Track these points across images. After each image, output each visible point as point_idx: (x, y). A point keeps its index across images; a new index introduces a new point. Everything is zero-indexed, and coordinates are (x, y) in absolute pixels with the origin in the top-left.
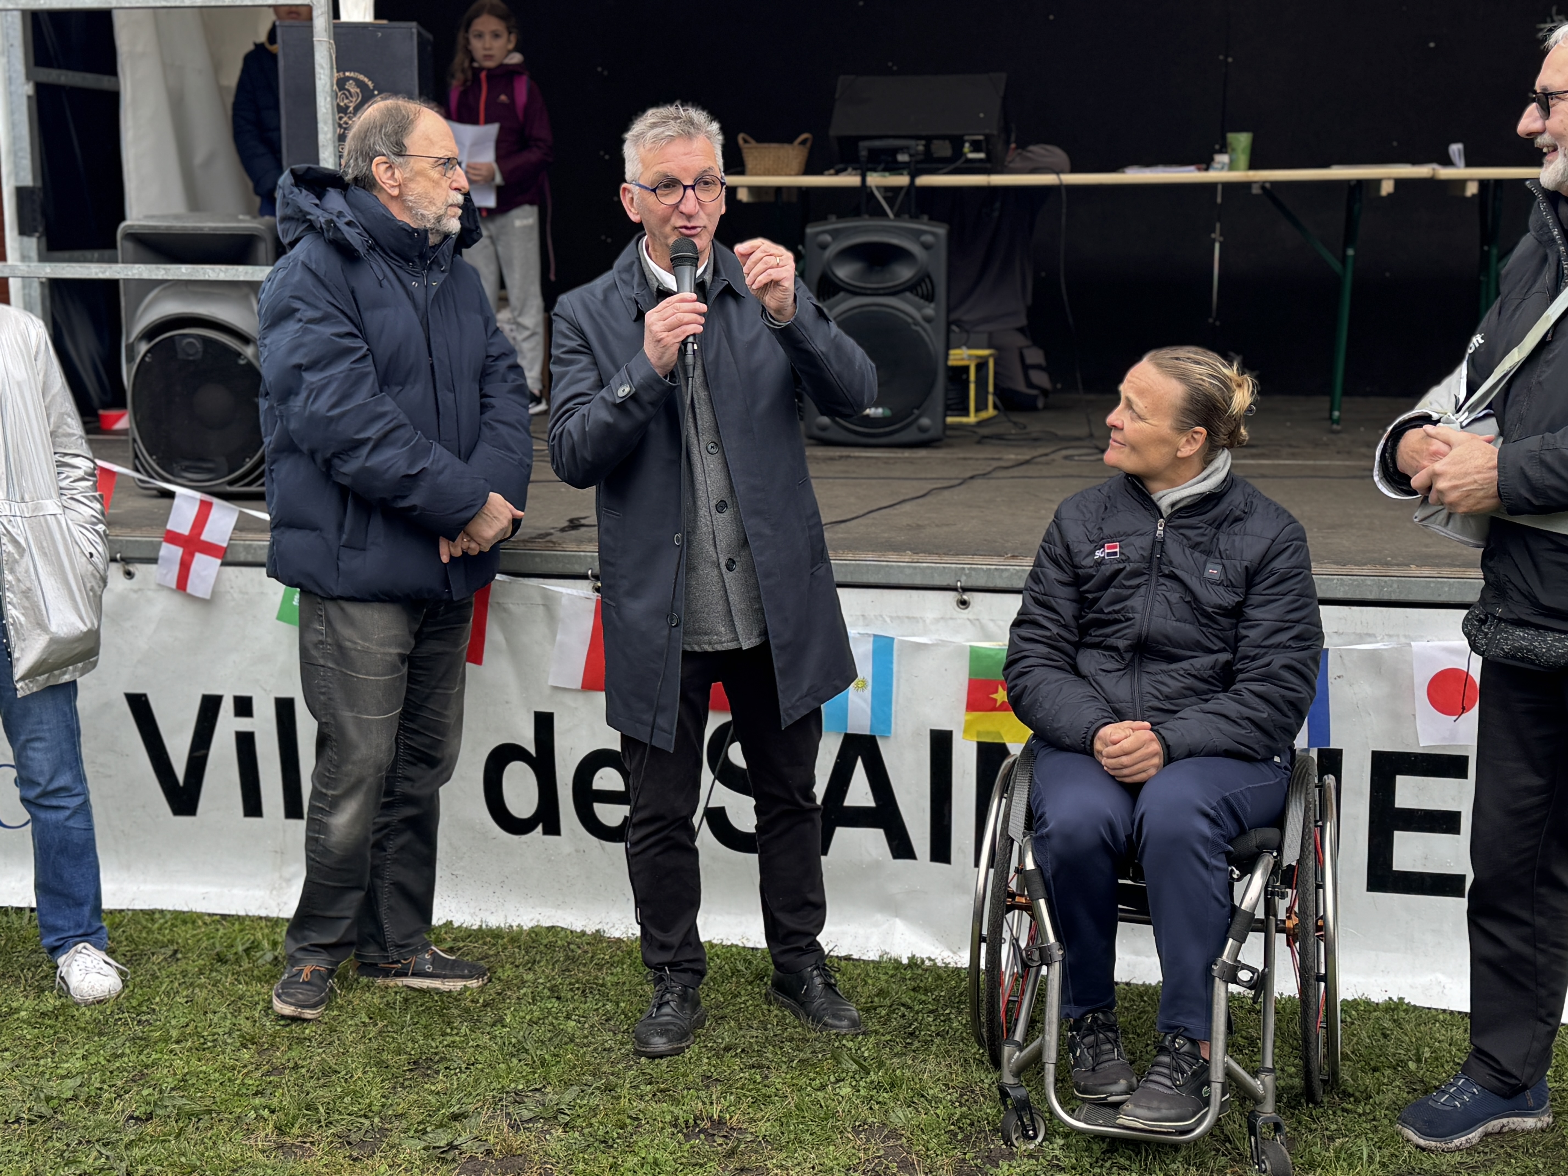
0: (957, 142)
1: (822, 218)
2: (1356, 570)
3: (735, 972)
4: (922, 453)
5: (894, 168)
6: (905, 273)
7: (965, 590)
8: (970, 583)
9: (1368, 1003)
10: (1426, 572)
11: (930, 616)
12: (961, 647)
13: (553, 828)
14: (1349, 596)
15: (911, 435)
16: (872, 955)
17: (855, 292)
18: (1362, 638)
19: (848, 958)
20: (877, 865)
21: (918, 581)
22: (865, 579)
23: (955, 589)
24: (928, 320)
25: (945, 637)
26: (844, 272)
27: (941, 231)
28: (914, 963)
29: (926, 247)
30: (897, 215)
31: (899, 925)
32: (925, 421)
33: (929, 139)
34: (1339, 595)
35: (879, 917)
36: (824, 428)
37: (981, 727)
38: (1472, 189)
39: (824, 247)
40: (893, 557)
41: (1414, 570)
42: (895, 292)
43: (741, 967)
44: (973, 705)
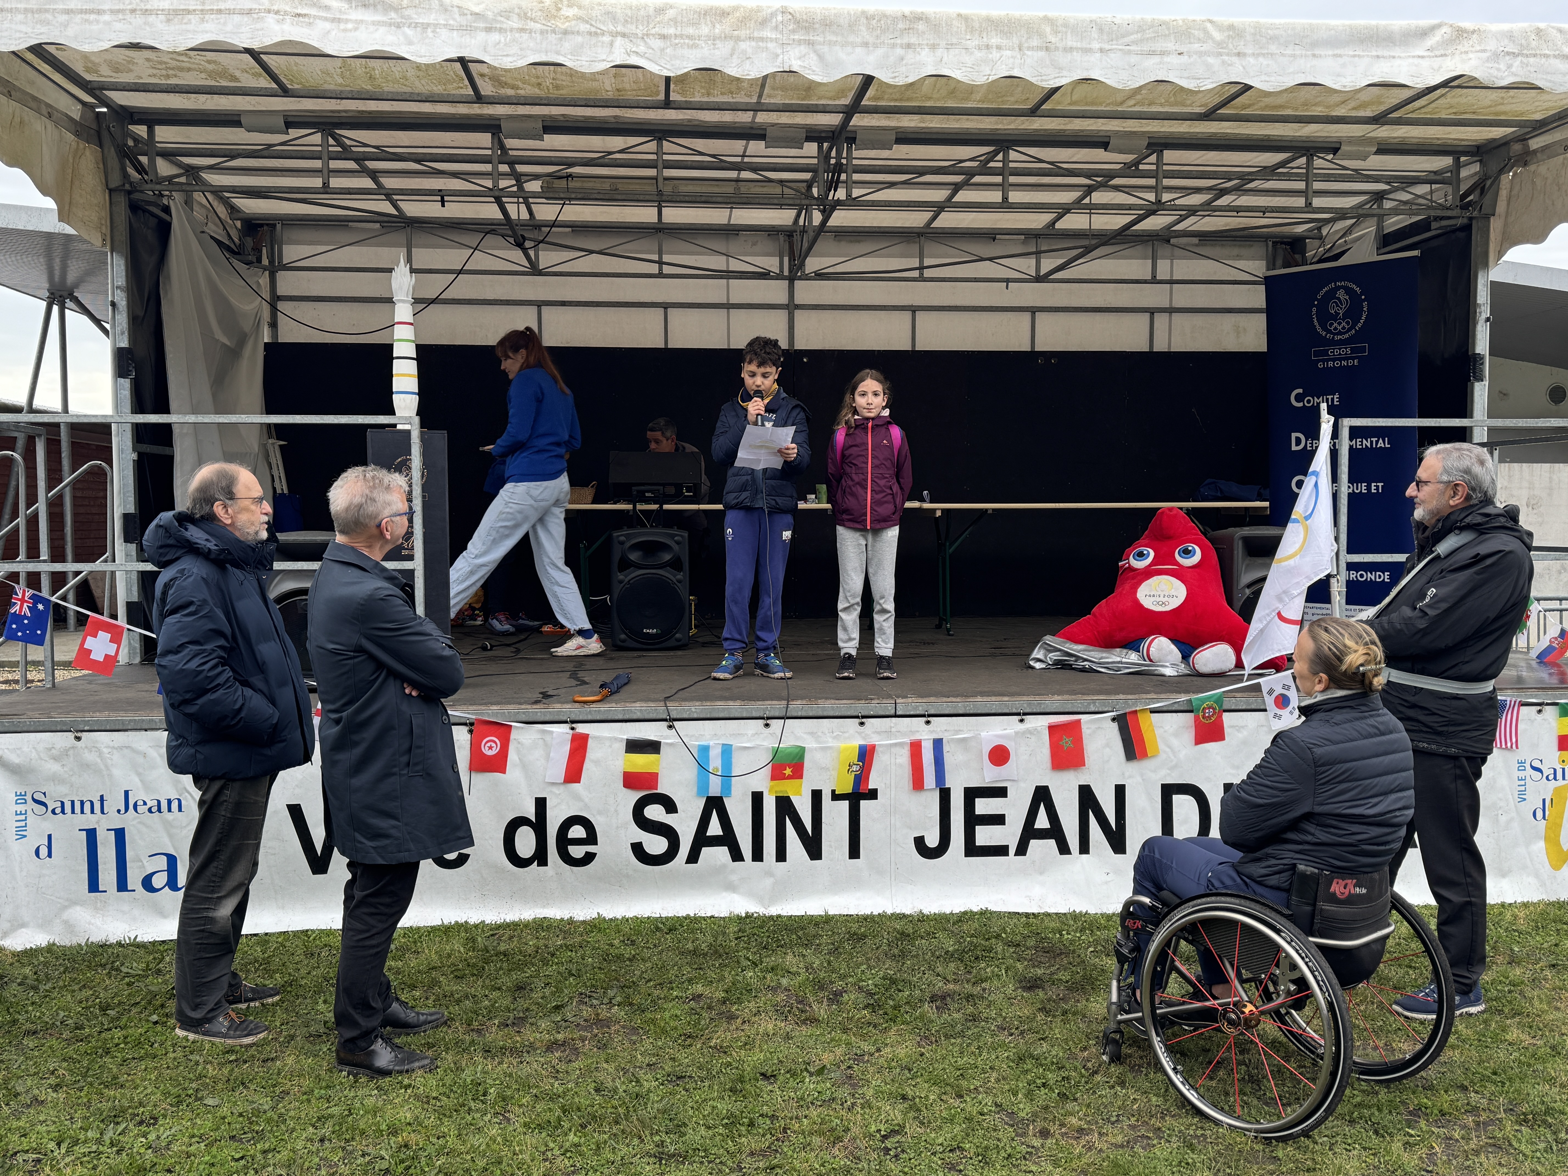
0: (679, 487)
1: (619, 528)
2: (954, 700)
3: (658, 929)
4: (680, 653)
5: (648, 501)
6: (667, 557)
7: (768, 718)
8: (772, 714)
9: (971, 911)
10: (985, 699)
11: (750, 732)
12: (768, 749)
13: (543, 862)
14: (952, 712)
15: (672, 643)
16: (724, 914)
17: (639, 567)
18: (958, 732)
19: (712, 917)
20: (724, 866)
21: (744, 715)
22: (717, 716)
23: (763, 718)
24: (680, 581)
25: (758, 743)
26: (634, 556)
27: (686, 535)
28: (748, 916)
29: (678, 543)
30: (652, 526)
31: (735, 897)
32: (678, 636)
33: (664, 485)
34: (947, 712)
35: (724, 894)
36: (624, 641)
37: (777, 789)
38: (939, 514)
39: (622, 543)
40: (731, 703)
41: (979, 699)
42: (662, 566)
43: (660, 925)
44: (774, 777)
